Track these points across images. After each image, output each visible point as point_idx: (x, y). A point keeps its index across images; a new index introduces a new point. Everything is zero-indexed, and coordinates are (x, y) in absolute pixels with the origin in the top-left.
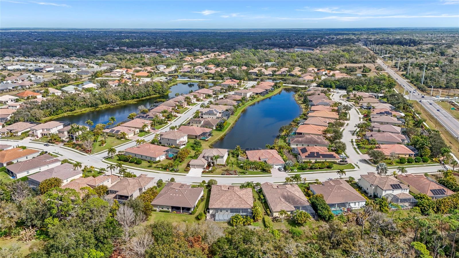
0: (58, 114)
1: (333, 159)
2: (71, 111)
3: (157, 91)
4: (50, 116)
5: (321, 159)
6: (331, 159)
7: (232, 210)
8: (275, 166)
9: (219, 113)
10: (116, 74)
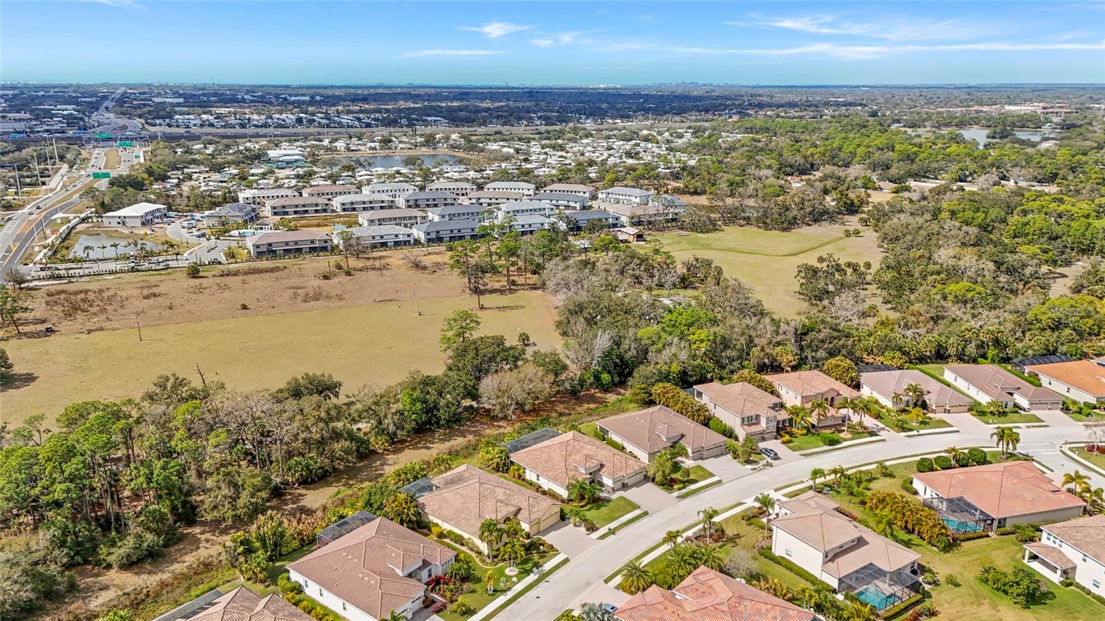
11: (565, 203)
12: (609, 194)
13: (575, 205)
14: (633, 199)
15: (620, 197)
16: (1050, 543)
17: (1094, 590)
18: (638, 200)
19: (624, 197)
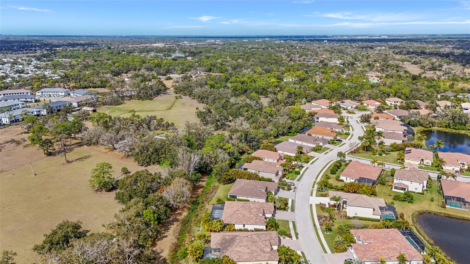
11: (24, 100)
12: (42, 92)
13: (31, 100)
14: (60, 94)
15: (51, 93)
16: (398, 182)
17: (416, 191)
18: (63, 94)
19: (53, 93)
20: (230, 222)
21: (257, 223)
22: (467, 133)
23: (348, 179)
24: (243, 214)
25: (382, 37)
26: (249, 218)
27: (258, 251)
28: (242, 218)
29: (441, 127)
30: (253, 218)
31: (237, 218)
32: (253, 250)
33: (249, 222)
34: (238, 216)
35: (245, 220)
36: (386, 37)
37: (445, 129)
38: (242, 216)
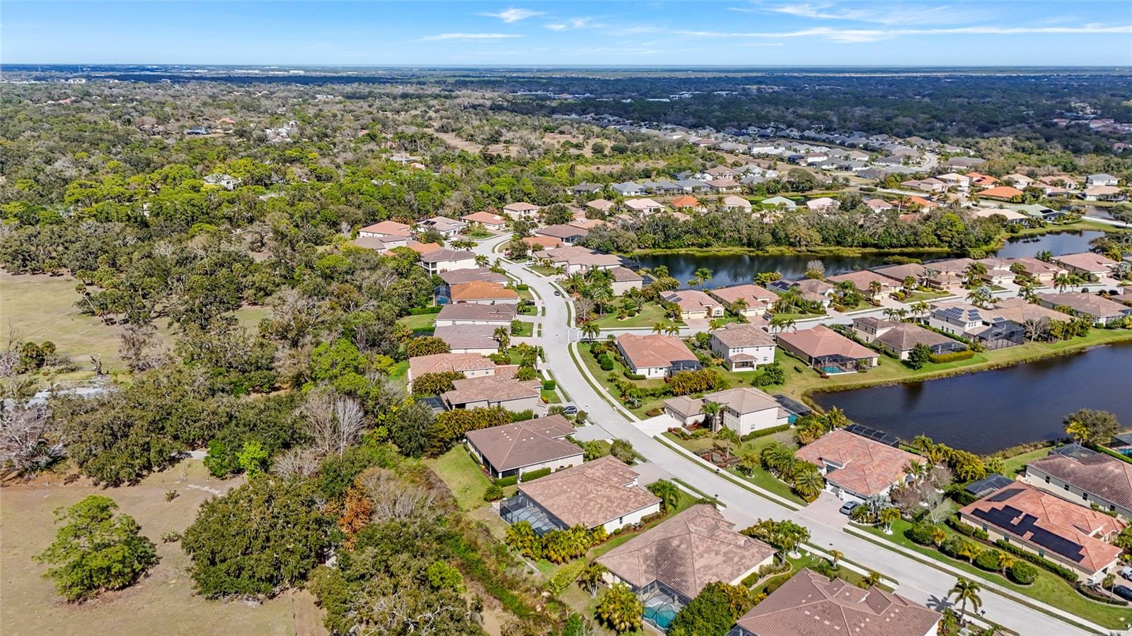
0: (670, 248)
1: (1067, 563)
2: (701, 246)
3: (945, 239)
4: (654, 248)
5: (1023, 543)
6: (1062, 560)
7: (554, 519)
8: (843, 493)
9: (984, 323)
10: (932, 184)
16: (736, 353)
17: (766, 363)
20: (595, 522)
21: (646, 504)
22: (690, 252)
23: (653, 370)
24: (604, 497)
25: (291, 72)
26: (621, 498)
27: (734, 549)
28: (609, 504)
29: (645, 247)
30: (629, 496)
31: (600, 509)
32: (726, 554)
33: (629, 509)
34: (598, 503)
35: (617, 507)
36: (302, 73)
37: (654, 250)
38: (605, 500)
